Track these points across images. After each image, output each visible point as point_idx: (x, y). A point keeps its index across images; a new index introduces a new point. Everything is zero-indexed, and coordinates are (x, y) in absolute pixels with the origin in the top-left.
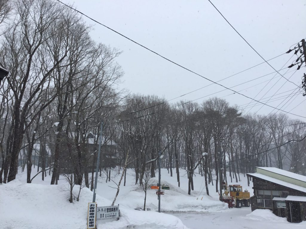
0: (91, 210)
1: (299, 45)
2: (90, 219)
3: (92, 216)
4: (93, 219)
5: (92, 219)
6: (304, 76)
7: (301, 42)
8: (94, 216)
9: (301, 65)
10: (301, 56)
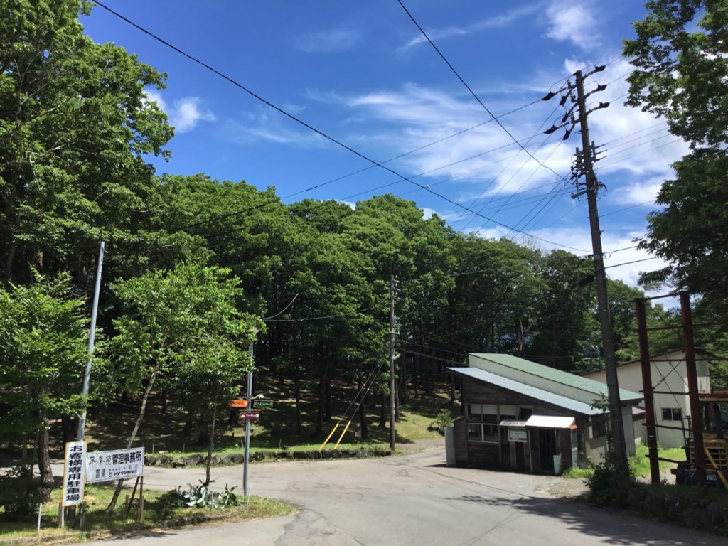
0: (73, 460)
1: (569, 84)
2: (69, 483)
3: (75, 475)
4: (77, 483)
5: (75, 481)
6: (575, 155)
7: (575, 77)
8: (80, 475)
9: (571, 129)
10: (572, 109)
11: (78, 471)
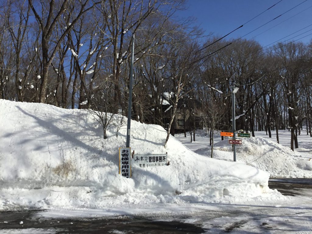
0: (124, 157)
4: (127, 170)
11: (127, 164)
